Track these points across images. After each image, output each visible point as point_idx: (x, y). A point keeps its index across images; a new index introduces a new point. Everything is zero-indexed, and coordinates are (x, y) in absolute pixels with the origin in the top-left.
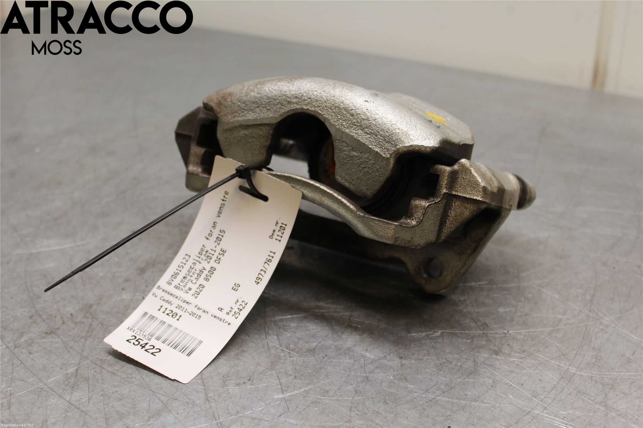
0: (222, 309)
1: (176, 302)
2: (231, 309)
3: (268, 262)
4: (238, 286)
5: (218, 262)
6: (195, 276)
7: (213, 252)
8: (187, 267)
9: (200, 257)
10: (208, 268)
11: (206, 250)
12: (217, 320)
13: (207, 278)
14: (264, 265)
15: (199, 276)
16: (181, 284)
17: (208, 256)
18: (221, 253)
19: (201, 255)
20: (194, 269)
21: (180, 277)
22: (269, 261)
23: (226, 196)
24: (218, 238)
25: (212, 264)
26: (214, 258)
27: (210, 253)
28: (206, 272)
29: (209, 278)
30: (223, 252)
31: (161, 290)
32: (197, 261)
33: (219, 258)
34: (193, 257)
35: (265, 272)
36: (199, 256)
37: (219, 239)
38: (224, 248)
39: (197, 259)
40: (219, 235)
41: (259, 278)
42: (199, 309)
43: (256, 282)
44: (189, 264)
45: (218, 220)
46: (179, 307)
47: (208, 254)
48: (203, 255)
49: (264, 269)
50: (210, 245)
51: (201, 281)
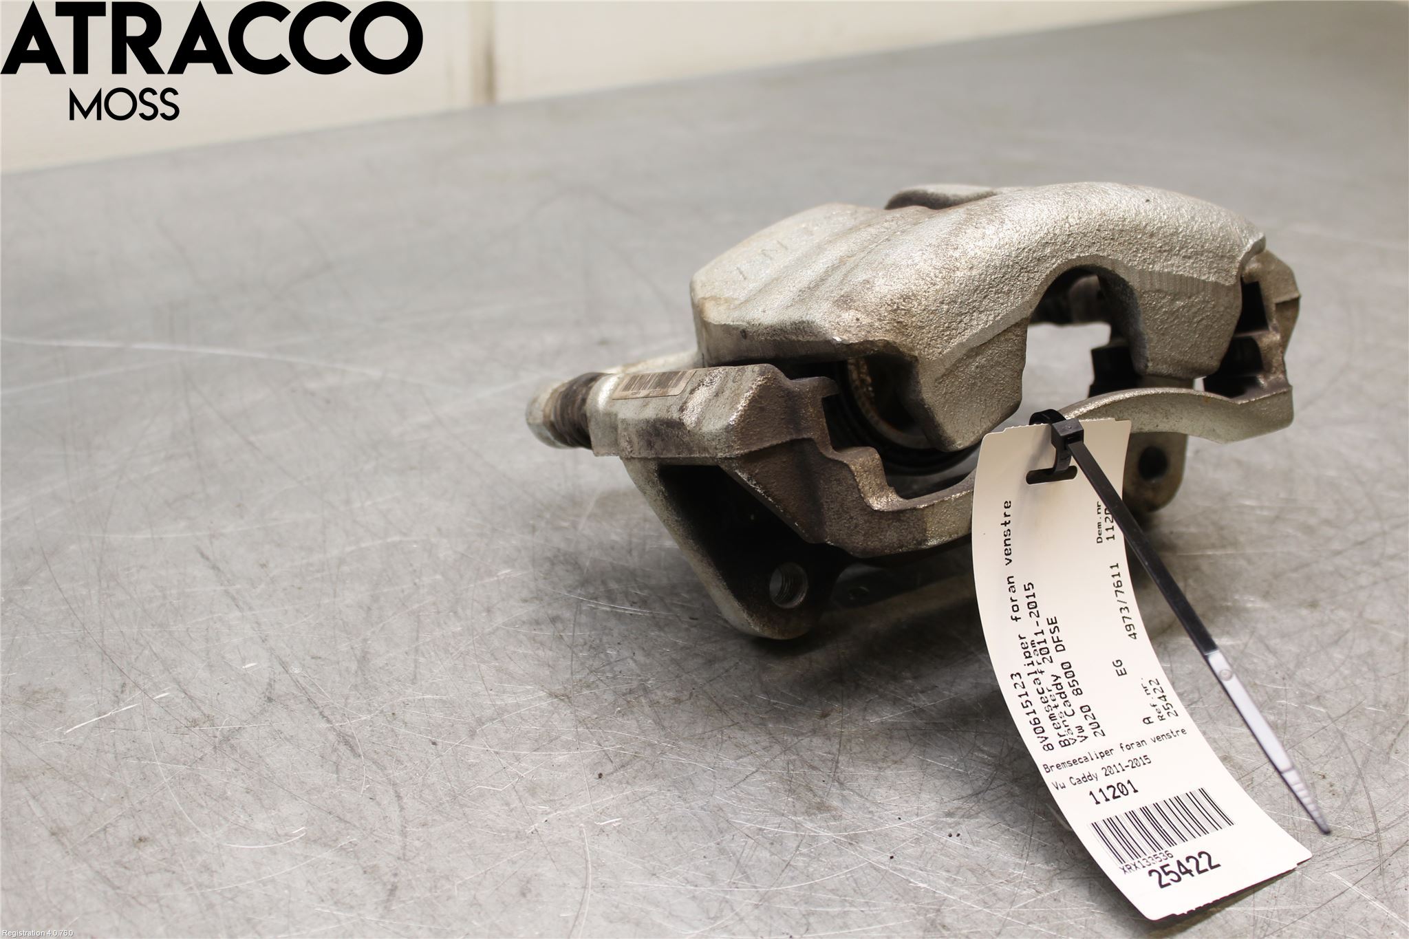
0: (1148, 718)
1: (1095, 767)
2: (1154, 708)
3: (1118, 589)
4: (1119, 663)
5: (1061, 648)
6: (1060, 701)
7: (1040, 638)
8: (1034, 697)
9: (1032, 663)
10: (1061, 672)
11: (1028, 640)
12: (1166, 741)
13: (1075, 688)
14: (1118, 599)
15: (1063, 696)
16: (1061, 731)
17: (1041, 650)
18: (1052, 627)
19: (1030, 657)
20: (1046, 691)
21: (1046, 723)
22: (1119, 584)
23: (1008, 511)
24: (1029, 604)
25: (1059, 658)
26: (1051, 646)
27: (1039, 643)
28: (1064, 681)
29: (1077, 687)
30: (1052, 622)
31: (1055, 768)
32: (1036, 672)
33: (1056, 640)
34: (1024, 671)
35: (1127, 608)
36: (1029, 661)
37: (1032, 606)
38: (1051, 616)
39: (1032, 669)
40: (1027, 597)
41: (1129, 625)
42: (1129, 747)
43: (1130, 635)
44: (1031, 689)
45: (1011, 570)
46: (1108, 771)
47: (1038, 647)
48: (1032, 654)
49: (1123, 606)
50: (1027, 627)
51: (1076, 702)
